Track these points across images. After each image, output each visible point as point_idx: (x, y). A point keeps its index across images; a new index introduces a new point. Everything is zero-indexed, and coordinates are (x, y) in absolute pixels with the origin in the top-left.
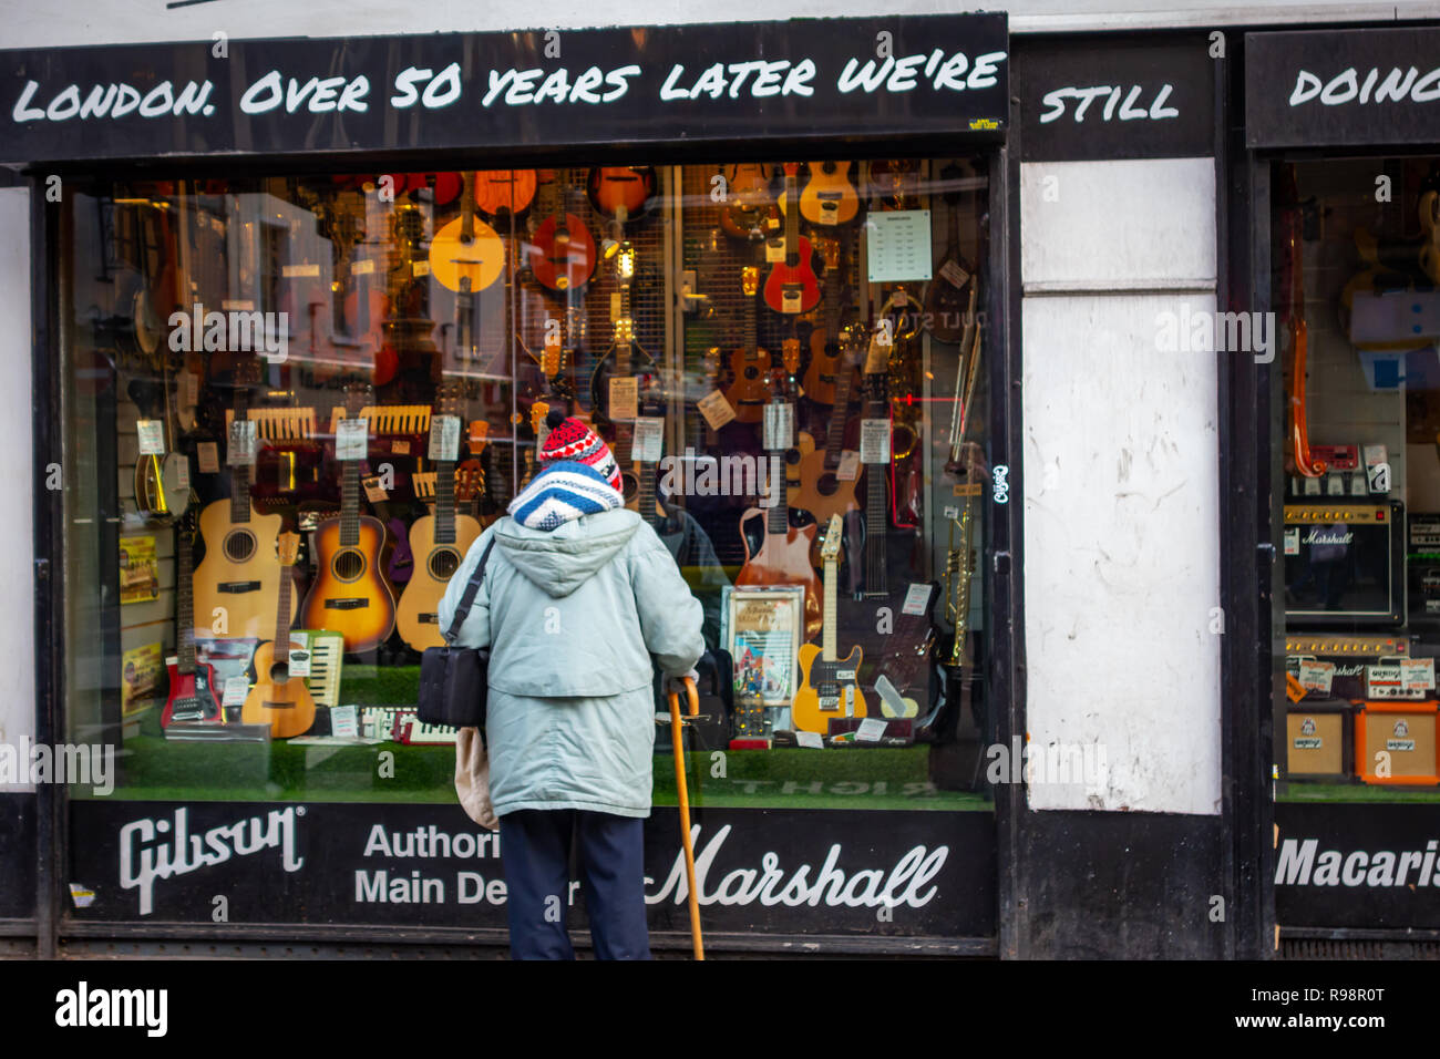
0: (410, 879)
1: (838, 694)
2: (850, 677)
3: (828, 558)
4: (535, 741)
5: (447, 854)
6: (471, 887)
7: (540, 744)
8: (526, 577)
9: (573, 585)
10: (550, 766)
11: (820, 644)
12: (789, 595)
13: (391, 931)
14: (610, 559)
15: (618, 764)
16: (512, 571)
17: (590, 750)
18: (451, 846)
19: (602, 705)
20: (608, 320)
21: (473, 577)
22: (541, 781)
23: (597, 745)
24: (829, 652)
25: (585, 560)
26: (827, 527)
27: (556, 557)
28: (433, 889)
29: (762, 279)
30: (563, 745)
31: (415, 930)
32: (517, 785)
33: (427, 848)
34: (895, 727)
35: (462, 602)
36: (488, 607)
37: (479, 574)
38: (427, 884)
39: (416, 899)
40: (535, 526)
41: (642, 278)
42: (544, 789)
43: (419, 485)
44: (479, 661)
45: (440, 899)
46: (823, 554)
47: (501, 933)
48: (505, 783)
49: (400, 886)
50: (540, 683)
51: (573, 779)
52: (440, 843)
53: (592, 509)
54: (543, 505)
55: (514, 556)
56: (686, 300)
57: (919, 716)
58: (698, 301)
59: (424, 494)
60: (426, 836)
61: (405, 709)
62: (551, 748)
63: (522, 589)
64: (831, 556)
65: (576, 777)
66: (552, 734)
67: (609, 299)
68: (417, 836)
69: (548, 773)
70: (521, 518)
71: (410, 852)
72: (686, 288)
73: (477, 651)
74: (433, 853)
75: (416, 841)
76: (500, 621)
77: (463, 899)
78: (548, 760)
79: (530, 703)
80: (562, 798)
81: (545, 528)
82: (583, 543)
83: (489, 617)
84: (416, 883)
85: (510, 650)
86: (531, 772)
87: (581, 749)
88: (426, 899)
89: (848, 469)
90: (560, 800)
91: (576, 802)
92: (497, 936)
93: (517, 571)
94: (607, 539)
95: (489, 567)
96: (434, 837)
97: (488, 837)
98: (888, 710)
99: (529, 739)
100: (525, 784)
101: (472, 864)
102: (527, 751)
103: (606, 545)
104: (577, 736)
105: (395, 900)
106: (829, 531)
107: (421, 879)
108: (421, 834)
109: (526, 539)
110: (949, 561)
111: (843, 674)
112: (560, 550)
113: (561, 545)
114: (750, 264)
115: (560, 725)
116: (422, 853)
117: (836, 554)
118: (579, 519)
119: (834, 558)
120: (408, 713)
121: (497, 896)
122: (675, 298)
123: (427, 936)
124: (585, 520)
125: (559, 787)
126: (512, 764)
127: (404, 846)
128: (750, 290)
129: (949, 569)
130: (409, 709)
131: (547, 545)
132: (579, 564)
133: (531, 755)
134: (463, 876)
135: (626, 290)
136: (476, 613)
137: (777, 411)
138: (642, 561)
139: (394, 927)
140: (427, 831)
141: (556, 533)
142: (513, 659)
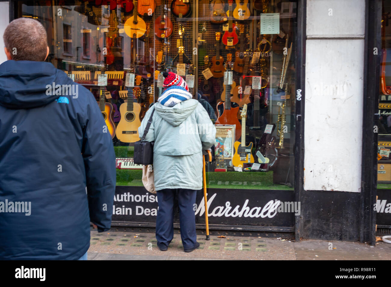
0: (122, 208)
1: (246, 156)
2: (249, 151)
3: (243, 117)
4: (169, 169)
5: (133, 201)
6: (140, 211)
7: (171, 170)
8: (165, 120)
9: (180, 122)
10: (174, 176)
11: (240, 142)
12: (231, 127)
13: (116, 223)
14: (190, 114)
15: (193, 175)
16: (161, 119)
17: (185, 171)
18: (134, 198)
19: (188, 157)
20: (176, 47)
21: (149, 121)
22: (171, 180)
23: (187, 170)
24: (243, 144)
25: (183, 115)
26: (243, 108)
27: (175, 114)
28: (129, 211)
29: (221, 35)
30: (177, 170)
31: (123, 223)
32: (164, 181)
33: (127, 199)
34: (263, 166)
35: (146, 128)
36: (154, 130)
37: (151, 120)
38: (127, 209)
39: (124, 214)
40: (167, 105)
41: (186, 35)
42: (172, 183)
43: (121, 94)
44: (151, 145)
45: (131, 214)
46: (241, 115)
47: (148, 224)
48: (160, 181)
49: (119, 210)
50: (171, 151)
51: (180, 179)
52: (131, 197)
53: (184, 99)
54: (170, 99)
55: (162, 115)
56: (199, 42)
57: (270, 163)
58: (202, 42)
59: (122, 97)
60: (127, 195)
61: (119, 159)
62: (174, 171)
63: (164, 124)
64: (244, 116)
65: (181, 179)
66: (174, 166)
67: (176, 41)
68: (124, 195)
69: (173, 178)
70: (163, 103)
71: (122, 200)
72: (199, 38)
73: (151, 142)
74: (129, 200)
75: (124, 197)
76: (158, 134)
77: (137, 214)
78: (173, 174)
79: (167, 157)
80: (177, 185)
81: (171, 106)
82: (182, 110)
83: (154, 133)
84: (124, 209)
85: (161, 142)
86: (168, 178)
87: (182, 170)
88: (127, 214)
89: (248, 91)
90: (177, 186)
91: (182, 186)
92: (147, 224)
93: (163, 119)
94: (189, 109)
95: (153, 117)
96: (129, 196)
97: (145, 196)
98: (260, 161)
99: (167, 168)
100: (166, 181)
101: (140, 204)
102: (167, 172)
103: (189, 110)
104: (182, 167)
105: (117, 214)
106: (243, 109)
107: (125, 208)
108: (125, 195)
109: (165, 109)
110: (279, 118)
111: (247, 150)
112: (176, 113)
113: (176, 111)
114: (218, 32)
115: (177, 164)
116: (125, 200)
117: (245, 115)
118: (180, 103)
119: (245, 117)
120: (120, 160)
121: (147, 213)
122: (196, 41)
123: (127, 224)
124: (182, 103)
125: (177, 182)
126: (162, 176)
127: (120, 198)
128: (217, 39)
129: (279, 120)
130: (120, 159)
131: (172, 111)
132: (182, 116)
133: (168, 173)
134: (137, 207)
135: (181, 38)
136: (150, 131)
137: (228, 74)
138: (199, 115)
139: (117, 222)
140: (127, 194)
141: (174, 107)
142: (161, 145)
